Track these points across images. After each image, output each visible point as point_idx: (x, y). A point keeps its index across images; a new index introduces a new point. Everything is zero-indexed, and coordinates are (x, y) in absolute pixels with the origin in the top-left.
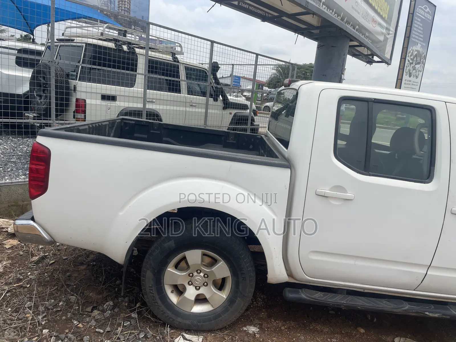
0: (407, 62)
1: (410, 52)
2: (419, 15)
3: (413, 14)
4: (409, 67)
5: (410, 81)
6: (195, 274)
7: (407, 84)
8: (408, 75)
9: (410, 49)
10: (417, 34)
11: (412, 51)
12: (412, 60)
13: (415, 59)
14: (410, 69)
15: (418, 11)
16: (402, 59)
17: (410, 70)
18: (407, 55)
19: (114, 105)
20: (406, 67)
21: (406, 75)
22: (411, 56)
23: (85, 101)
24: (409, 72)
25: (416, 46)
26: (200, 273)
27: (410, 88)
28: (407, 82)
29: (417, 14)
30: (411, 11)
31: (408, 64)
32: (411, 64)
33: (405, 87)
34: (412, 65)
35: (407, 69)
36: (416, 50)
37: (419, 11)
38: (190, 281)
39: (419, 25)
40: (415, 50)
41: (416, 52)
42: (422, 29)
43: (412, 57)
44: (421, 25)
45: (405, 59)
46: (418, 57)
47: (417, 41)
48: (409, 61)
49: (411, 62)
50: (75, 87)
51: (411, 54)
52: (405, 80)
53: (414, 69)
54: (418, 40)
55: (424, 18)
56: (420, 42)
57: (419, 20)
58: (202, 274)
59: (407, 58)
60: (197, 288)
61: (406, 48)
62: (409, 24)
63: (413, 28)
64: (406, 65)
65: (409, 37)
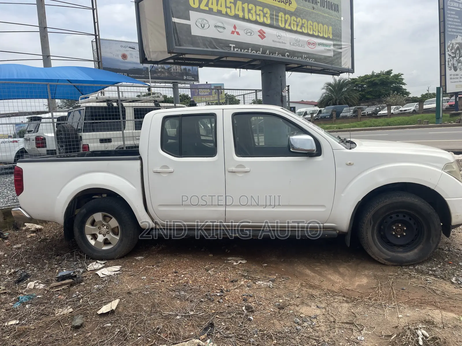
0: (447, 57)
1: (449, 47)
2: (452, 8)
3: (443, 9)
4: (452, 62)
5: (457, 75)
6: (102, 227)
7: (454, 78)
8: (453, 69)
9: (448, 43)
10: (454, 27)
11: (451, 45)
12: (454, 54)
13: (457, 52)
14: (454, 62)
15: (449, 4)
16: (442, 55)
17: (453, 64)
18: (446, 50)
19: (111, 145)
20: (448, 61)
21: (450, 70)
22: (451, 50)
23: (88, 145)
24: (453, 66)
25: (456, 39)
26: (104, 226)
27: (458, 82)
28: (452, 77)
29: (449, 7)
30: (442, 6)
31: (449, 58)
32: (453, 58)
33: (452, 82)
34: (456, 58)
35: (450, 63)
36: (457, 43)
37: (451, 4)
38: (100, 232)
39: (454, 18)
40: (455, 43)
41: (457, 45)
42: (459, 21)
43: (453, 51)
44: (457, 17)
45: (445, 54)
46: (461, 50)
47: (455, 34)
48: (450, 55)
49: (452, 56)
50: (81, 137)
51: (451, 48)
52: (451, 75)
53: (459, 62)
54: (457, 32)
55: (459, 9)
56: (460, 34)
57: (454, 13)
58: (105, 227)
59: (447, 53)
60: (104, 235)
61: (444, 44)
62: (442, 19)
63: (447, 22)
64: (447, 60)
65: (444, 32)
